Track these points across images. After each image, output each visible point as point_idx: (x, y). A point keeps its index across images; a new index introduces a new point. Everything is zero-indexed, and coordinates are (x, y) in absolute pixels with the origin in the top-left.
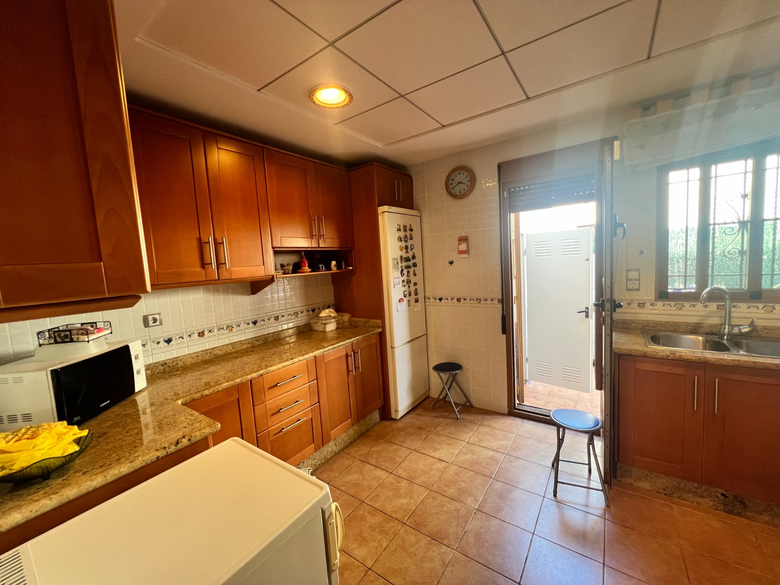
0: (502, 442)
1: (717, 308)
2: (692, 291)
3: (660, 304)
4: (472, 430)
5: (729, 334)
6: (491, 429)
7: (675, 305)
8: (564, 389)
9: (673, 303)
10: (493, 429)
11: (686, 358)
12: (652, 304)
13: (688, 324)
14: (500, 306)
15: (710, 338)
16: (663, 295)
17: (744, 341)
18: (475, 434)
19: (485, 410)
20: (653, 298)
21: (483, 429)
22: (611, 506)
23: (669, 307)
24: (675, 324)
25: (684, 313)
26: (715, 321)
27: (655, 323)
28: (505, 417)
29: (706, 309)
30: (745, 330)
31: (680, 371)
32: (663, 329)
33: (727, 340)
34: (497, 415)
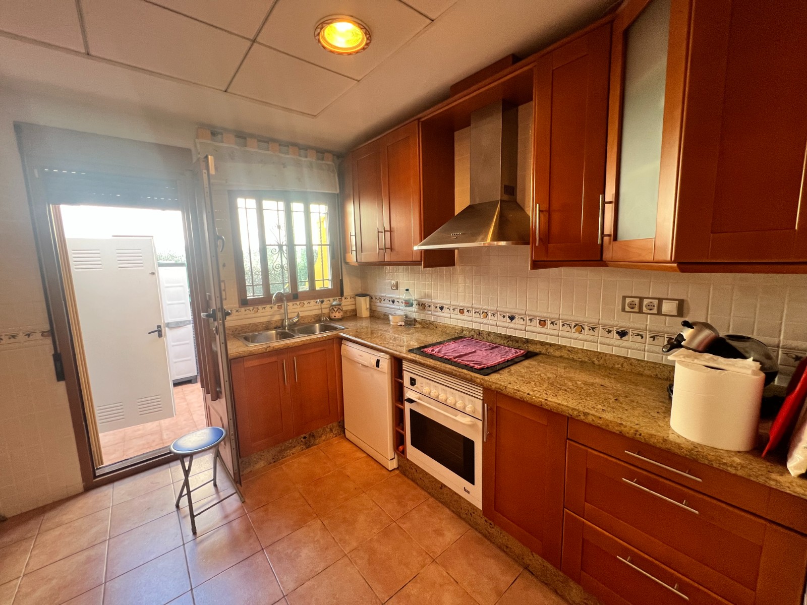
0: (94, 530)
1: (278, 308)
2: (261, 297)
3: (243, 309)
4: (26, 551)
5: (288, 324)
6: (64, 526)
7: (253, 310)
8: (140, 427)
9: (251, 308)
10: (68, 525)
11: (276, 347)
12: (237, 311)
13: (262, 323)
14: (49, 341)
15: (279, 330)
16: (244, 302)
17: (296, 328)
18: (34, 553)
19: (38, 509)
20: (238, 306)
21: (49, 537)
22: (246, 500)
23: (249, 311)
24: (255, 325)
25: (259, 315)
26: (277, 318)
27: (242, 327)
28: (81, 497)
29: (272, 310)
30: (295, 320)
31: (273, 359)
32: (248, 331)
33: (288, 329)
34: (65, 502)
